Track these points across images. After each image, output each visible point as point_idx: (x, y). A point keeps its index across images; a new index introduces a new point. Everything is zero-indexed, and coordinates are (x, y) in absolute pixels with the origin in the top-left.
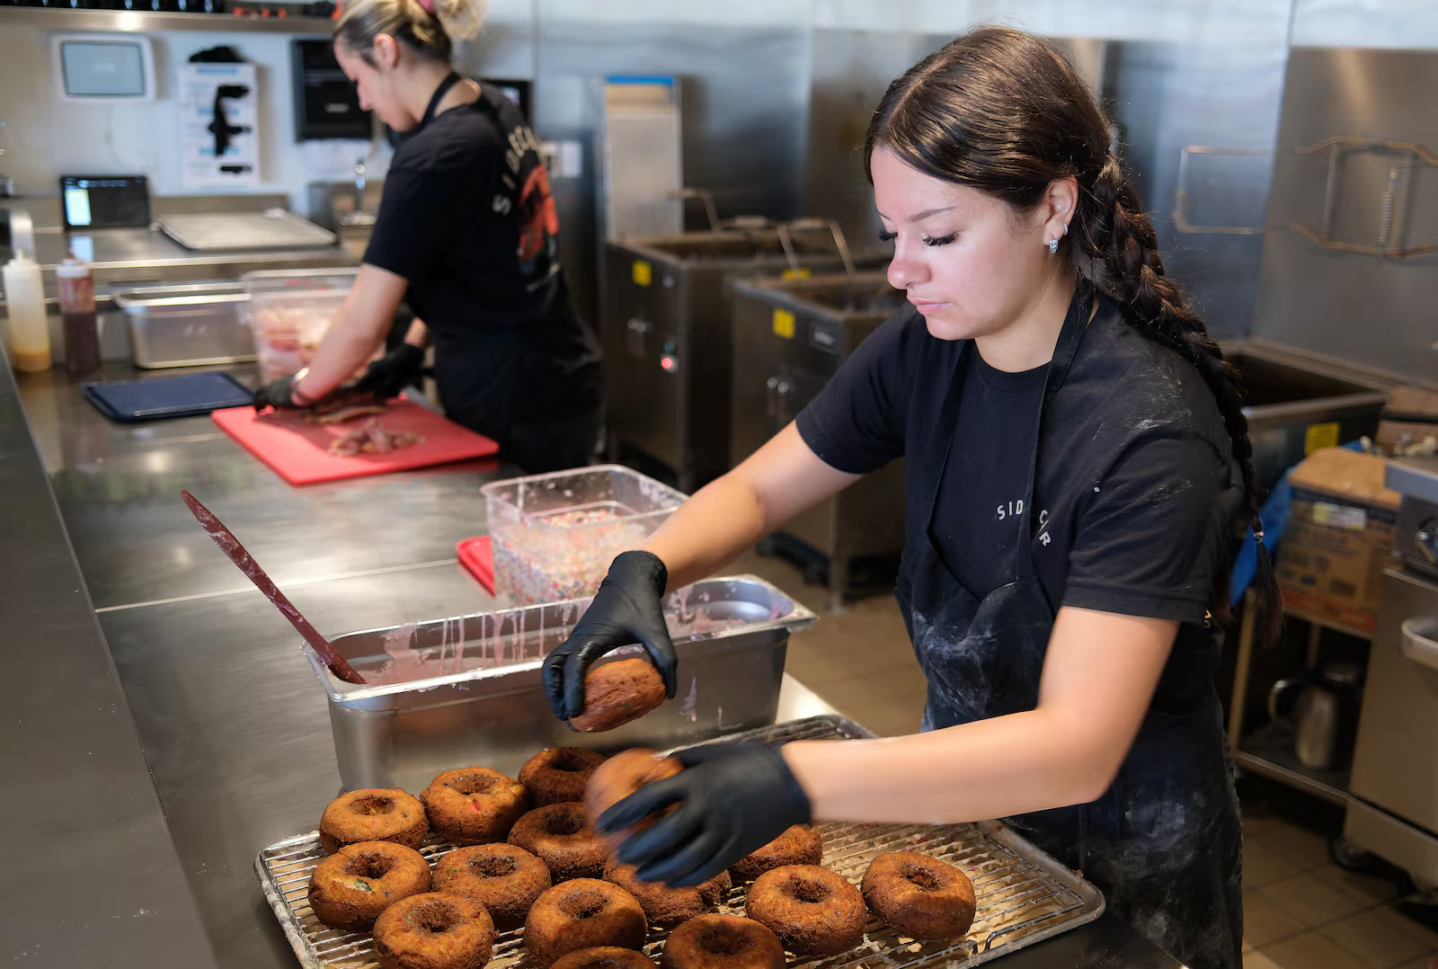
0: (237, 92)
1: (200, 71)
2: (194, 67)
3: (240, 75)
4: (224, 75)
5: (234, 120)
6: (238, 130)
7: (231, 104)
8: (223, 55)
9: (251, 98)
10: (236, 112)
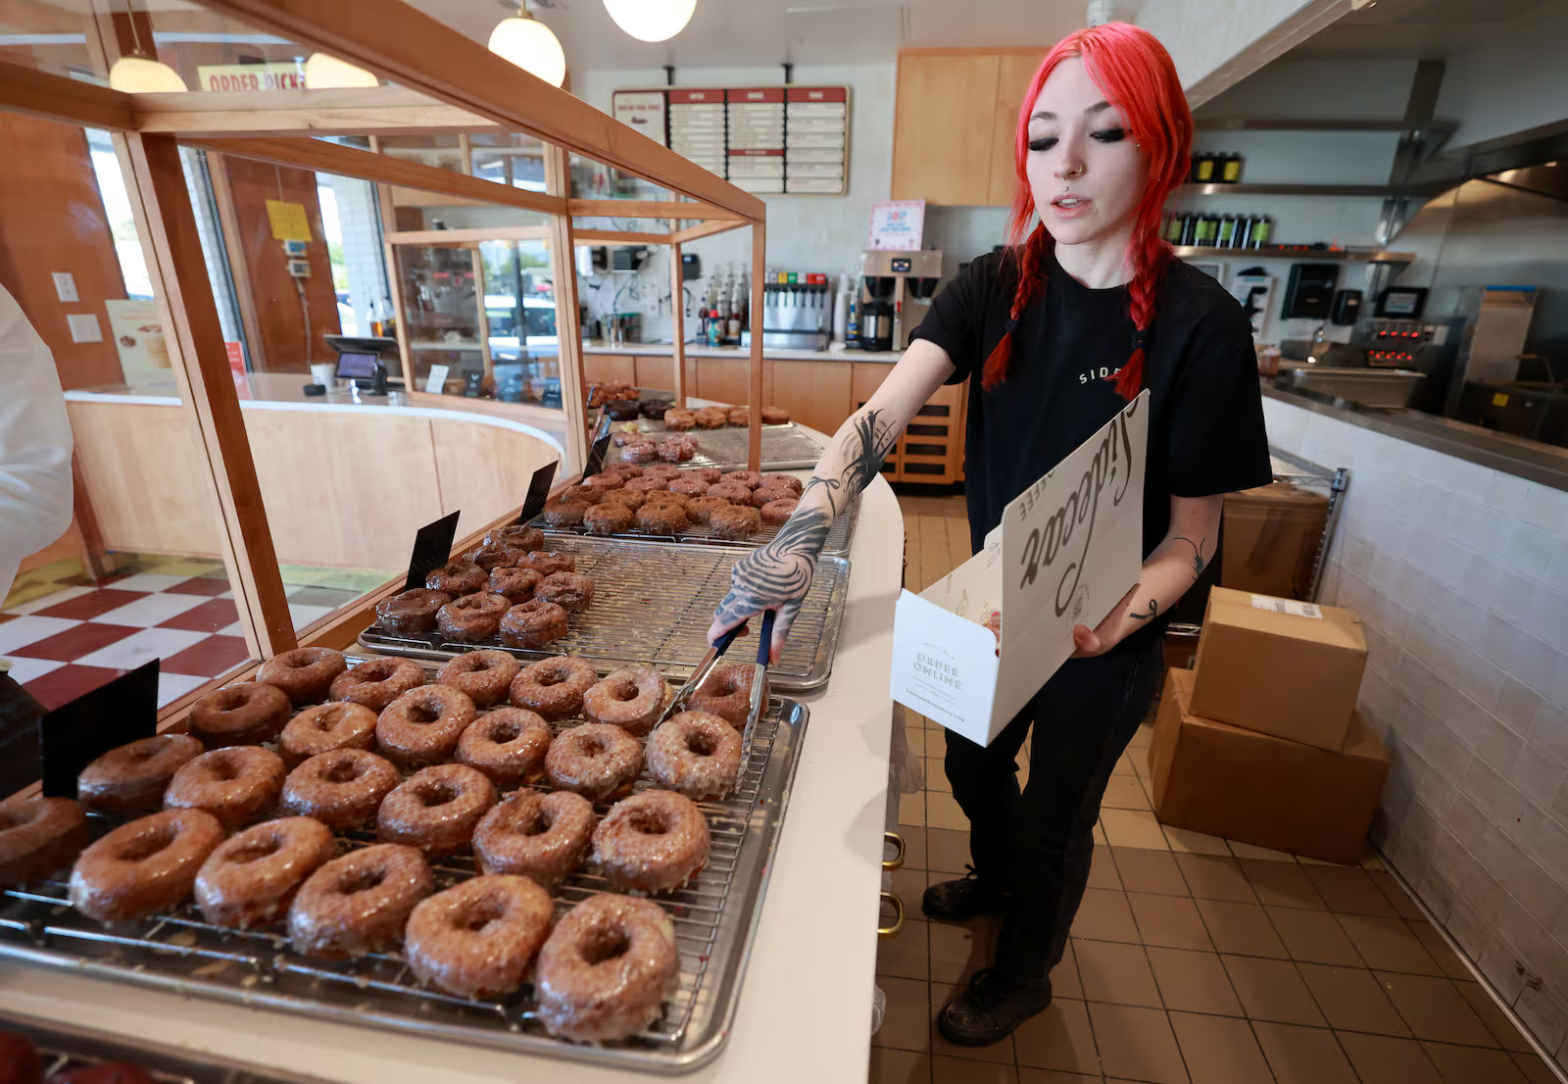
0: (1261, 291)
1: (1246, 280)
2: (1242, 278)
3: (1266, 282)
4: (1257, 282)
5: (1257, 305)
6: (1257, 310)
7: (1257, 297)
8: (1257, 272)
9: (1267, 294)
10: (1258, 301)
